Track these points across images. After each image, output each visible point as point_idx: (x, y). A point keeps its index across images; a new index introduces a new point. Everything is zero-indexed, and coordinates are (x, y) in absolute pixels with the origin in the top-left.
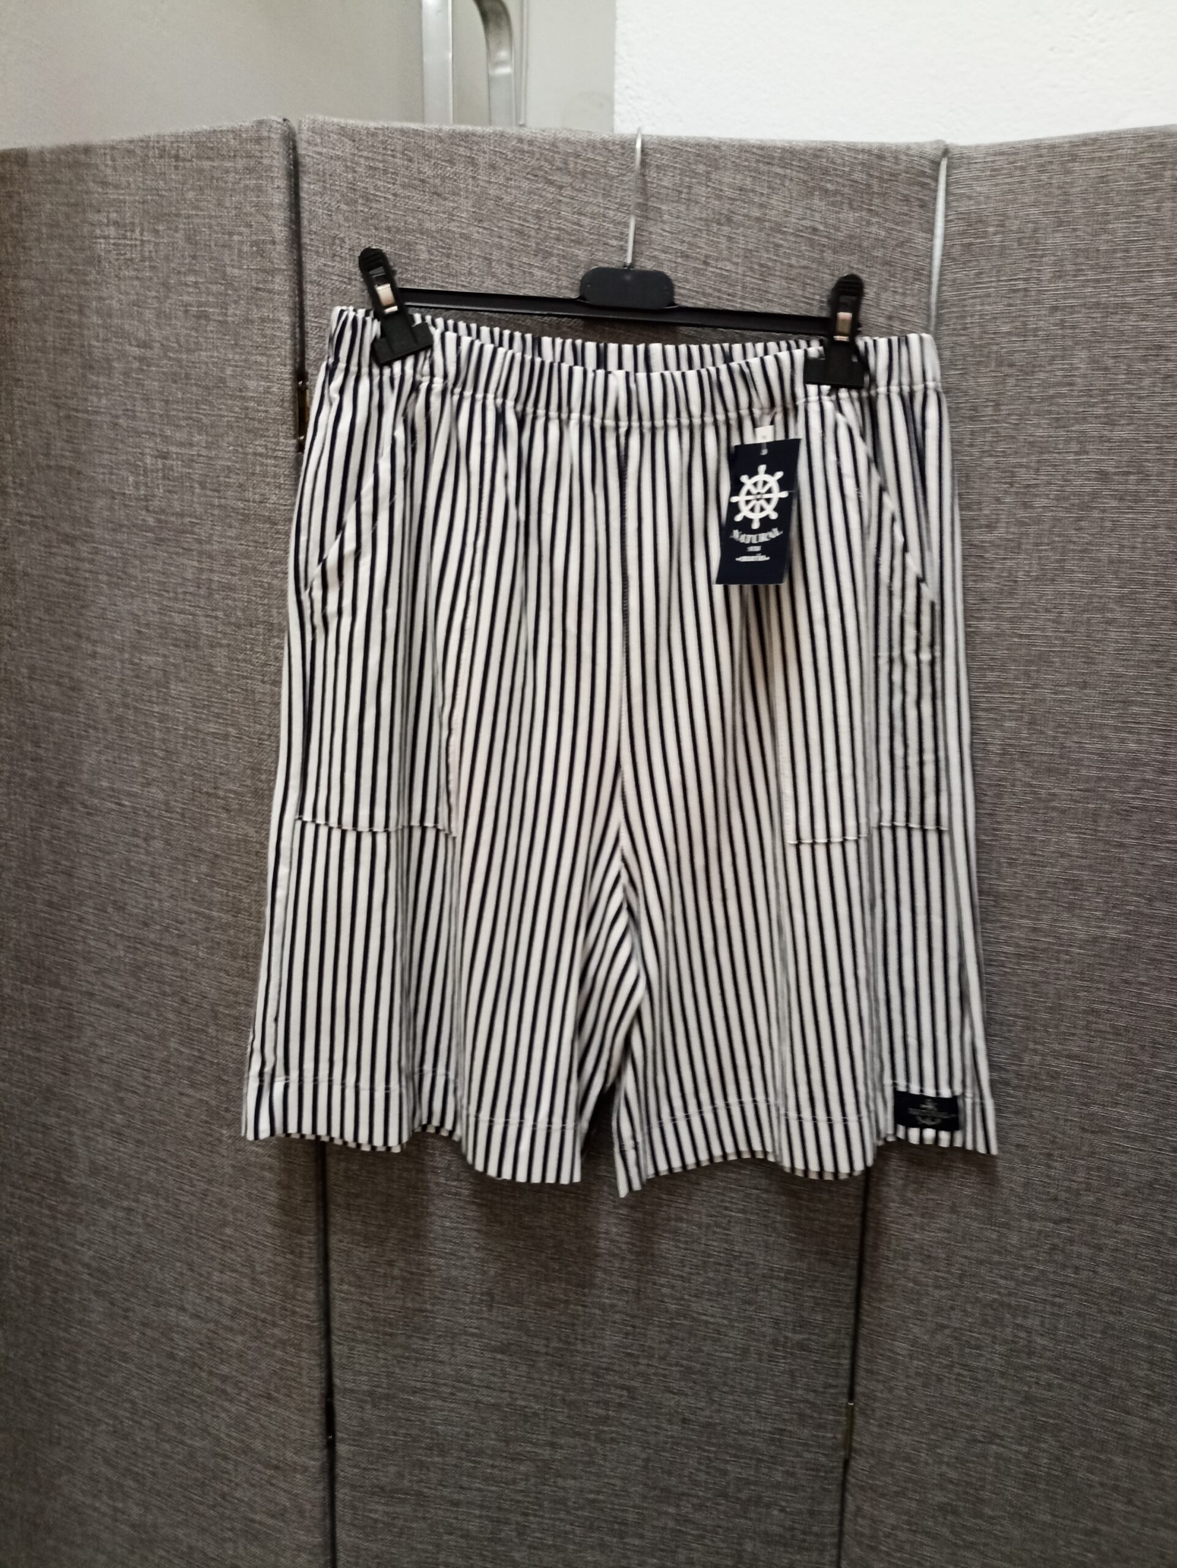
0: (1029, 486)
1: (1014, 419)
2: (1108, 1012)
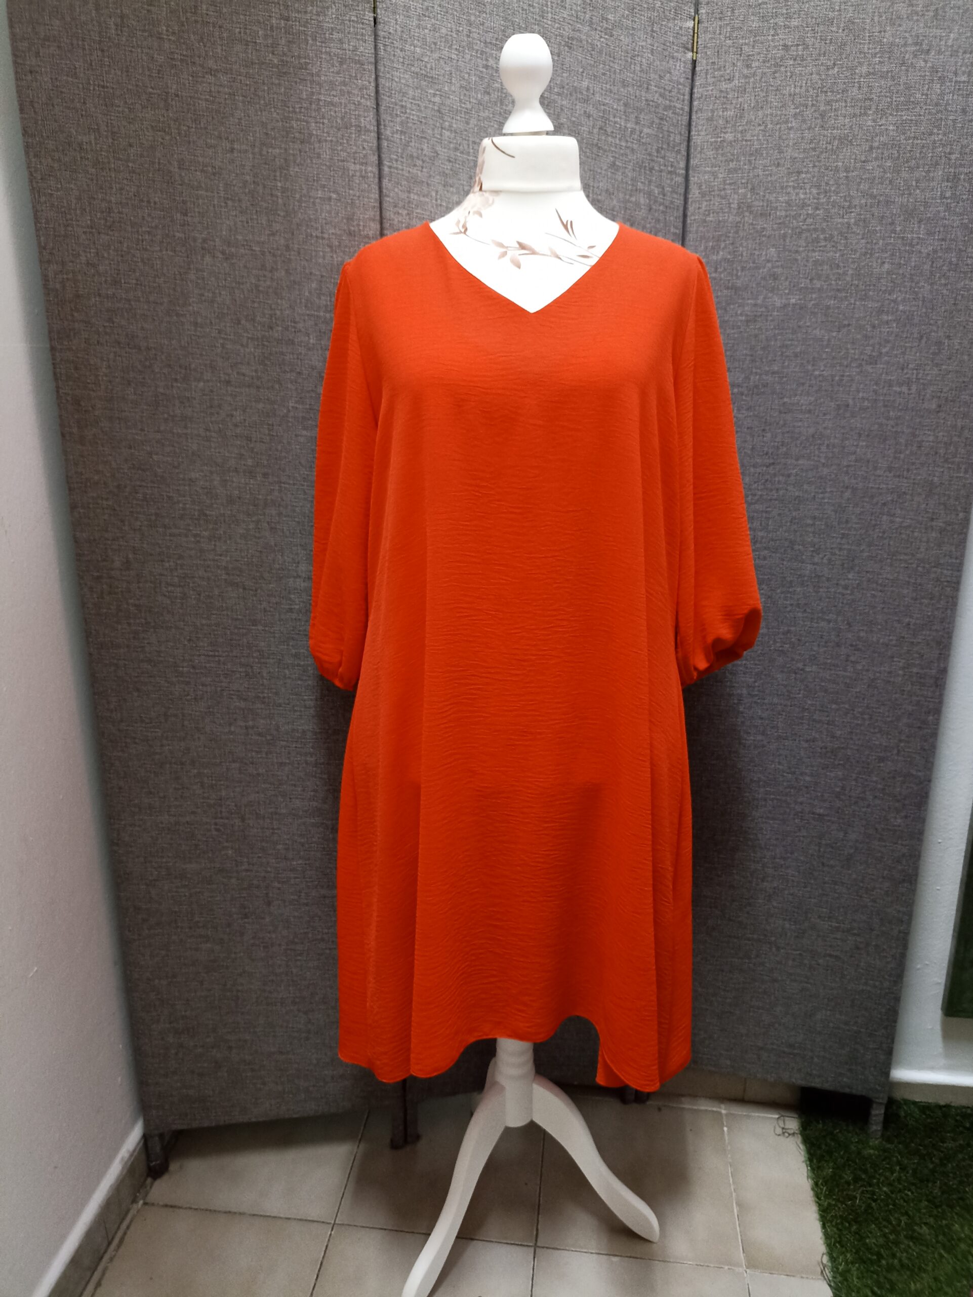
0: (749, 55)
1: (741, 18)
2: (792, 345)
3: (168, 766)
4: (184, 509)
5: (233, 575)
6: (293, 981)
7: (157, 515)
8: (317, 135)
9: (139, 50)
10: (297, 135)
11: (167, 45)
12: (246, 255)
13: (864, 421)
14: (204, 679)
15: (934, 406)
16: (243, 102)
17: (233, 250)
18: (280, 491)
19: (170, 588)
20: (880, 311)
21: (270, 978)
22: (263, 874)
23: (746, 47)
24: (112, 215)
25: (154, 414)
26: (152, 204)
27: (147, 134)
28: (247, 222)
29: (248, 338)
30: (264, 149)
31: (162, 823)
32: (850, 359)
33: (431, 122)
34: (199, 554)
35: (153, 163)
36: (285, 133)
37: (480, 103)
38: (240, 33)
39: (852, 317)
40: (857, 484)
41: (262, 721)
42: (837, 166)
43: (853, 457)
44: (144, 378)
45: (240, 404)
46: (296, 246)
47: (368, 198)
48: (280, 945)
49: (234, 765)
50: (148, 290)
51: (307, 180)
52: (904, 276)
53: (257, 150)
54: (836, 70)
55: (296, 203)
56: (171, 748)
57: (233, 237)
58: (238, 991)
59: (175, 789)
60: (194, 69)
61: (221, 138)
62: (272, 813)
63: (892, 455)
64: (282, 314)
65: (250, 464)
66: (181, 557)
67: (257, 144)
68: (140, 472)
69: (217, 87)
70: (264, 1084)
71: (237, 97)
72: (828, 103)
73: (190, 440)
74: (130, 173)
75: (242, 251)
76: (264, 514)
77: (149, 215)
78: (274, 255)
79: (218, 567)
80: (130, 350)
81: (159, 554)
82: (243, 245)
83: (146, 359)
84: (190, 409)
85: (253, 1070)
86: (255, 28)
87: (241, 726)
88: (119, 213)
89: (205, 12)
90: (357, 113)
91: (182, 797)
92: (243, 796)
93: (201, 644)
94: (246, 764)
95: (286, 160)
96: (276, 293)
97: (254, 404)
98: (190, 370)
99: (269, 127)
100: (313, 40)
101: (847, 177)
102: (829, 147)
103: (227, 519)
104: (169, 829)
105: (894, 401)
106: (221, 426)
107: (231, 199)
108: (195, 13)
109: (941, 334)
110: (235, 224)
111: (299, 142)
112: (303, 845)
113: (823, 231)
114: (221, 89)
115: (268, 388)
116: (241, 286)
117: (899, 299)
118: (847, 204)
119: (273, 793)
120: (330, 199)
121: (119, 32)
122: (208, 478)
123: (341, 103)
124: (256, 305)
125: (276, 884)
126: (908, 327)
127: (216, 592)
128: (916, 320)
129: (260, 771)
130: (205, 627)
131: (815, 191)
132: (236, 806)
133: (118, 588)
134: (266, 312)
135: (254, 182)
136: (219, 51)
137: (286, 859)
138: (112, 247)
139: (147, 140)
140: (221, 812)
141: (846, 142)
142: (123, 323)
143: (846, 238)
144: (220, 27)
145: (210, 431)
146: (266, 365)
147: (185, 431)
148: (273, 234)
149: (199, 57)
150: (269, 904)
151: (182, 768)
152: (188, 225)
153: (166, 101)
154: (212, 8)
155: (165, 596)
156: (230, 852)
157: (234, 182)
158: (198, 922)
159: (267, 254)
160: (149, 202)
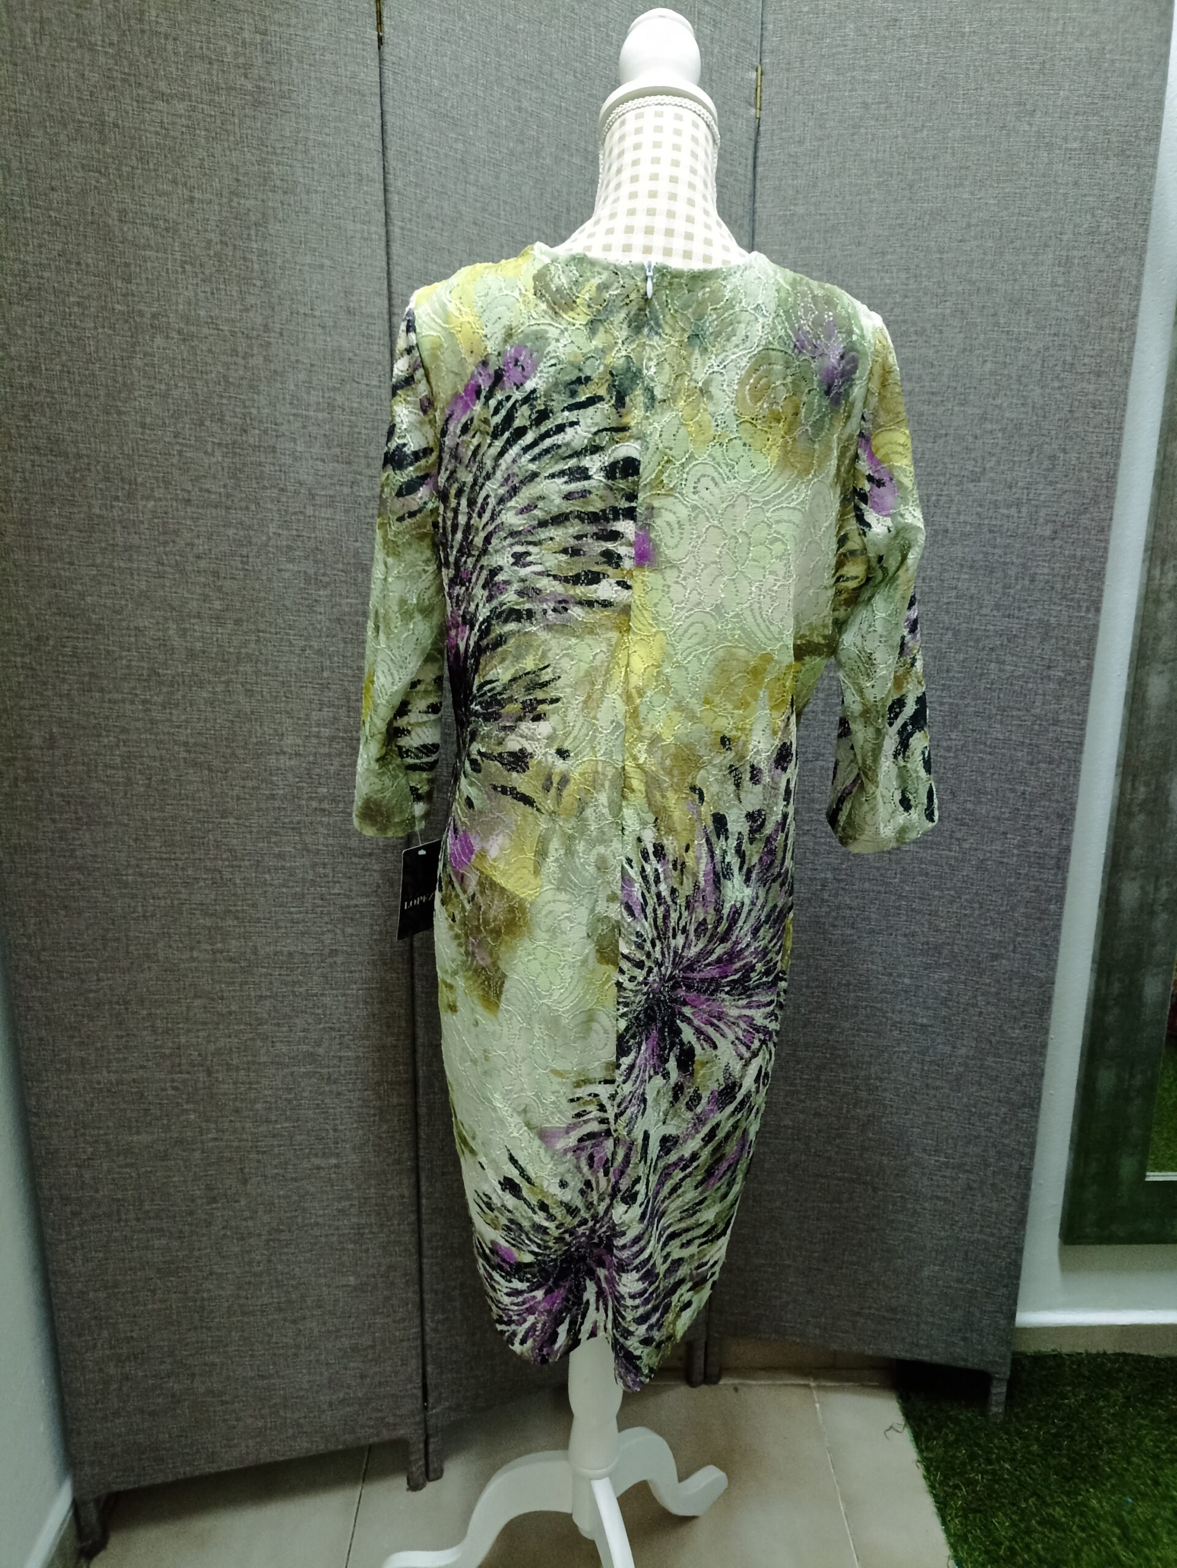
0: (823, 114)
3: (107, 1007)
4: (128, 667)
5: (195, 752)
6: (277, 1281)
7: (91, 675)
8: (305, 185)
9: (64, 64)
10: (278, 183)
11: (102, 59)
12: (211, 335)
13: (967, 549)
14: (156, 890)
15: (1048, 533)
16: (207, 138)
17: (193, 329)
18: (258, 641)
19: (109, 772)
20: (984, 418)
21: (247, 1280)
22: (236, 1144)
23: (819, 104)
24: (28, 280)
25: (87, 543)
26: (83, 267)
27: (77, 174)
28: (212, 293)
29: (213, 443)
30: (236, 199)
31: (99, 1083)
32: (948, 476)
33: (453, 174)
34: (149, 726)
35: (85, 214)
36: (261, 180)
37: (512, 154)
38: (201, 48)
39: (950, 426)
40: (959, 624)
41: (233, 942)
42: (928, 247)
43: (954, 593)
44: (73, 496)
45: (203, 529)
46: (278, 326)
47: (371, 265)
48: (259, 1235)
49: (198, 1002)
50: (77, 378)
51: (292, 241)
52: (1010, 377)
53: (225, 200)
54: (925, 133)
55: (278, 271)
56: (110, 982)
57: (193, 313)
58: (203, 1299)
59: (117, 1036)
60: (140, 92)
61: (177, 184)
62: (248, 1063)
63: (1000, 590)
64: (259, 412)
65: (219, 608)
66: (124, 730)
67: (225, 193)
68: (68, 619)
69: (170, 117)
70: (238, 1419)
71: (198, 132)
72: (916, 171)
73: (136, 577)
74: (52, 225)
75: (206, 331)
76: (237, 672)
77: (79, 281)
78: (248, 337)
79: (175, 741)
80: (54, 459)
81: (94, 727)
82: (207, 323)
83: (75, 470)
84: (137, 537)
85: (223, 1403)
86: (221, 43)
87: (206, 950)
88: (38, 277)
89: (153, 19)
90: (357, 157)
91: (126, 1047)
92: (209, 1042)
93: (152, 844)
94: (213, 999)
95: (264, 214)
96: (251, 387)
97: (222, 529)
98: (136, 484)
99: (241, 171)
100: (299, 61)
101: (941, 259)
102: (920, 223)
103: (187, 679)
104: (109, 1091)
105: (1001, 526)
106: (178, 558)
107: (192, 264)
108: (141, 21)
109: (1055, 446)
110: (196, 294)
111: (280, 191)
112: (289, 1101)
113: (914, 324)
114: (178, 120)
115: (241, 509)
116: (205, 376)
117: (1005, 405)
118: (941, 291)
119: (251, 1036)
120: (322, 266)
121: (38, 41)
122: (161, 626)
123: (336, 144)
124: (225, 401)
125: (253, 1156)
126: (1016, 438)
127: (173, 775)
128: (1026, 430)
129: (233, 1008)
130: (158, 822)
131: (903, 275)
132: (200, 1055)
133: (38, 772)
134: (237, 410)
135: (221, 242)
136: (174, 70)
137: (268, 1121)
138: (29, 322)
139: (76, 183)
140: (180, 1065)
141: (939, 218)
142: (44, 421)
143: (941, 332)
144: (175, 39)
145: (163, 564)
146: (238, 479)
147: (129, 565)
148: (247, 310)
149: (147, 77)
150: (245, 1182)
151: (127, 1009)
152: (133, 295)
153: (101, 132)
154: (163, 15)
155: (103, 781)
156: (192, 1117)
157: (194, 242)
158: (148, 1212)
159: (240, 335)
160: (78, 264)
